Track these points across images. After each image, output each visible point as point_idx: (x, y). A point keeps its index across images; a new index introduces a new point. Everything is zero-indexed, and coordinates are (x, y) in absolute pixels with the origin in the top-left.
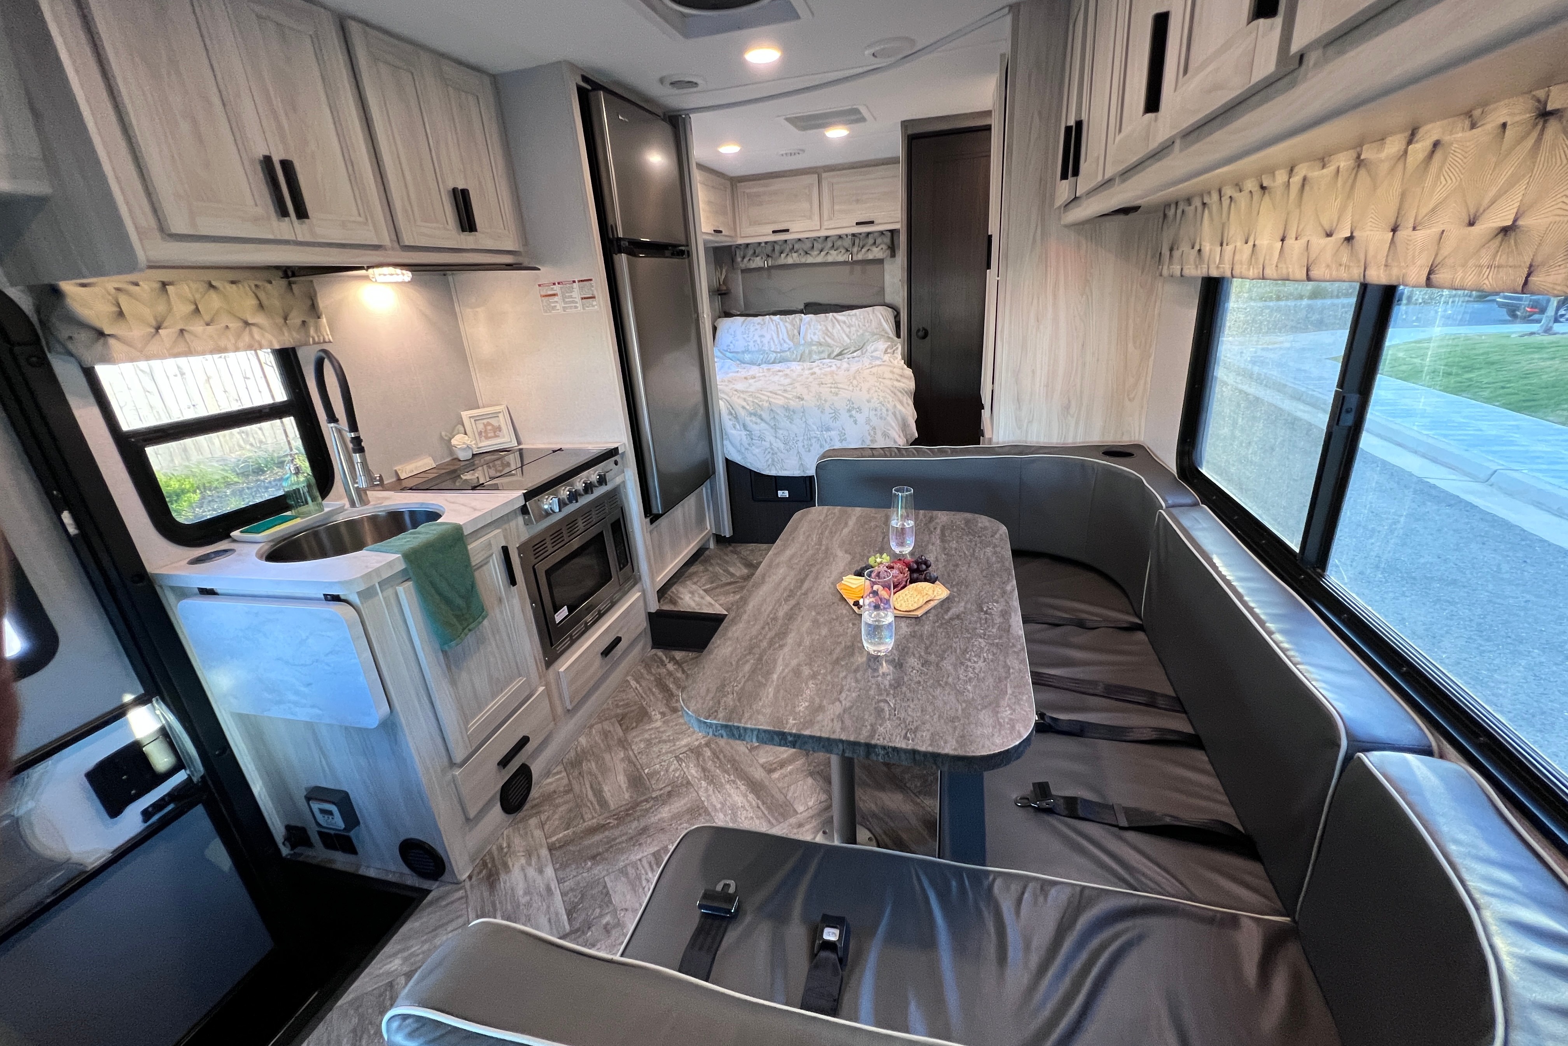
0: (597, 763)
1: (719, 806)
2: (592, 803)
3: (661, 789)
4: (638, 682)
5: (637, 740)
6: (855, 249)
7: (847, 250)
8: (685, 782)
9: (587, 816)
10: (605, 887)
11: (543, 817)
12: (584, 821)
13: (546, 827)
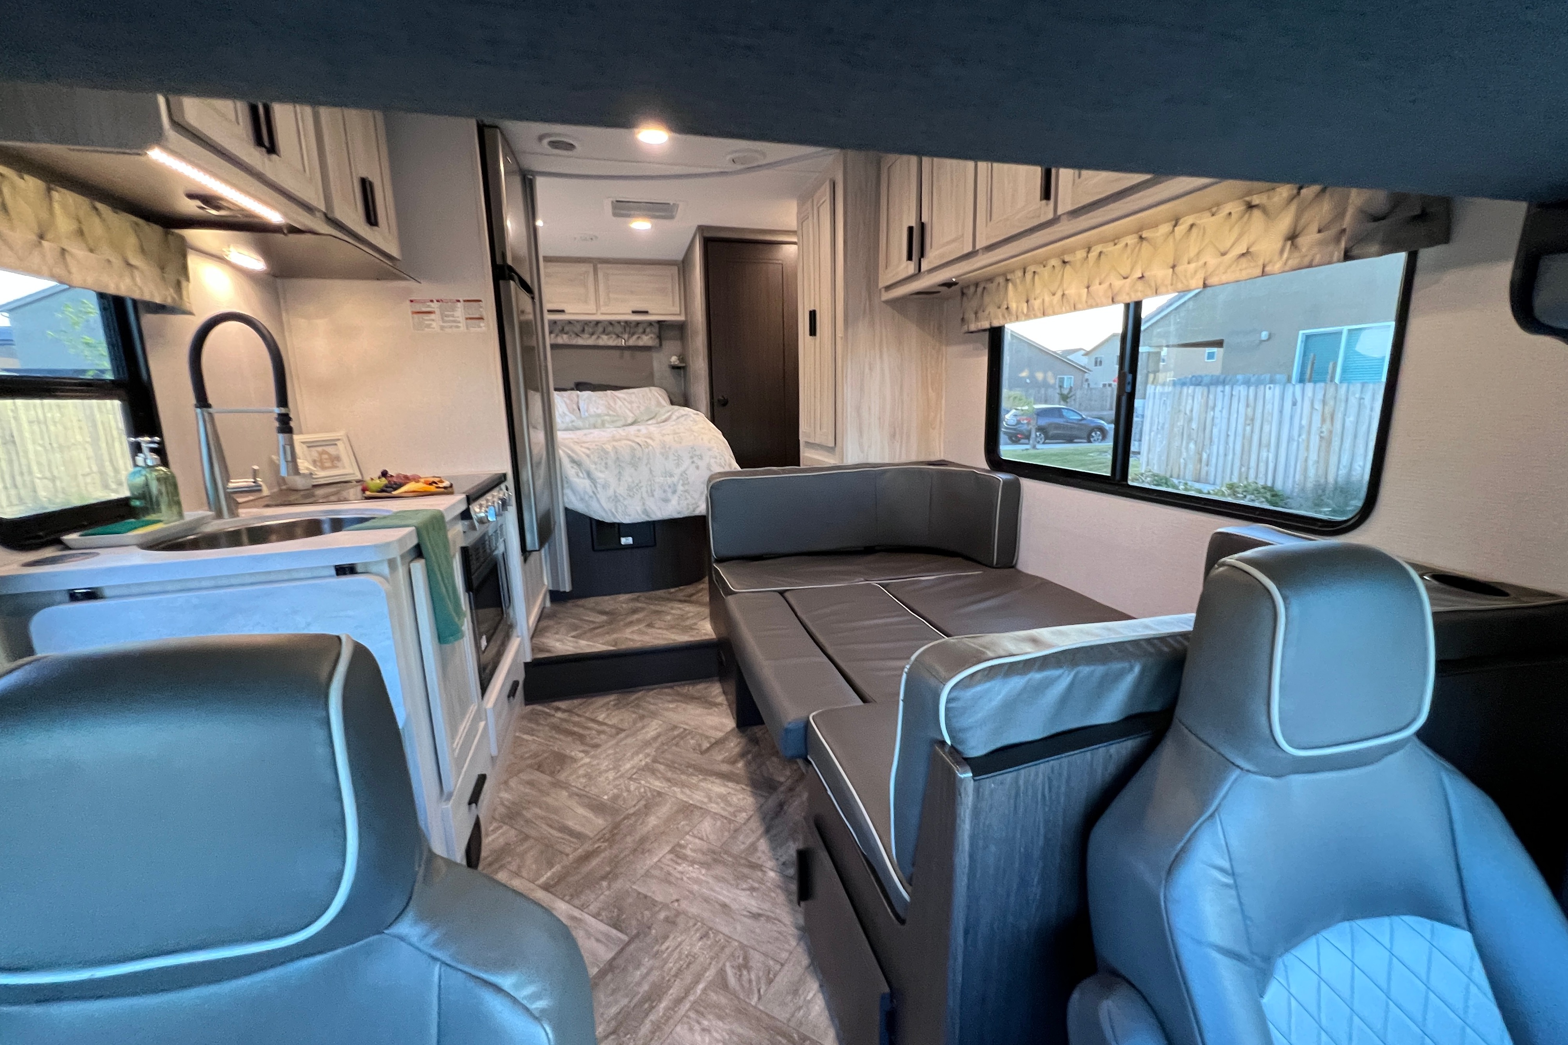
0: (540, 808)
1: (706, 800)
2: (563, 839)
3: (635, 806)
4: (533, 735)
5: (571, 778)
6: (626, 335)
7: (618, 336)
8: (655, 793)
9: (568, 850)
10: (639, 893)
11: (513, 867)
12: (567, 855)
13: (524, 874)
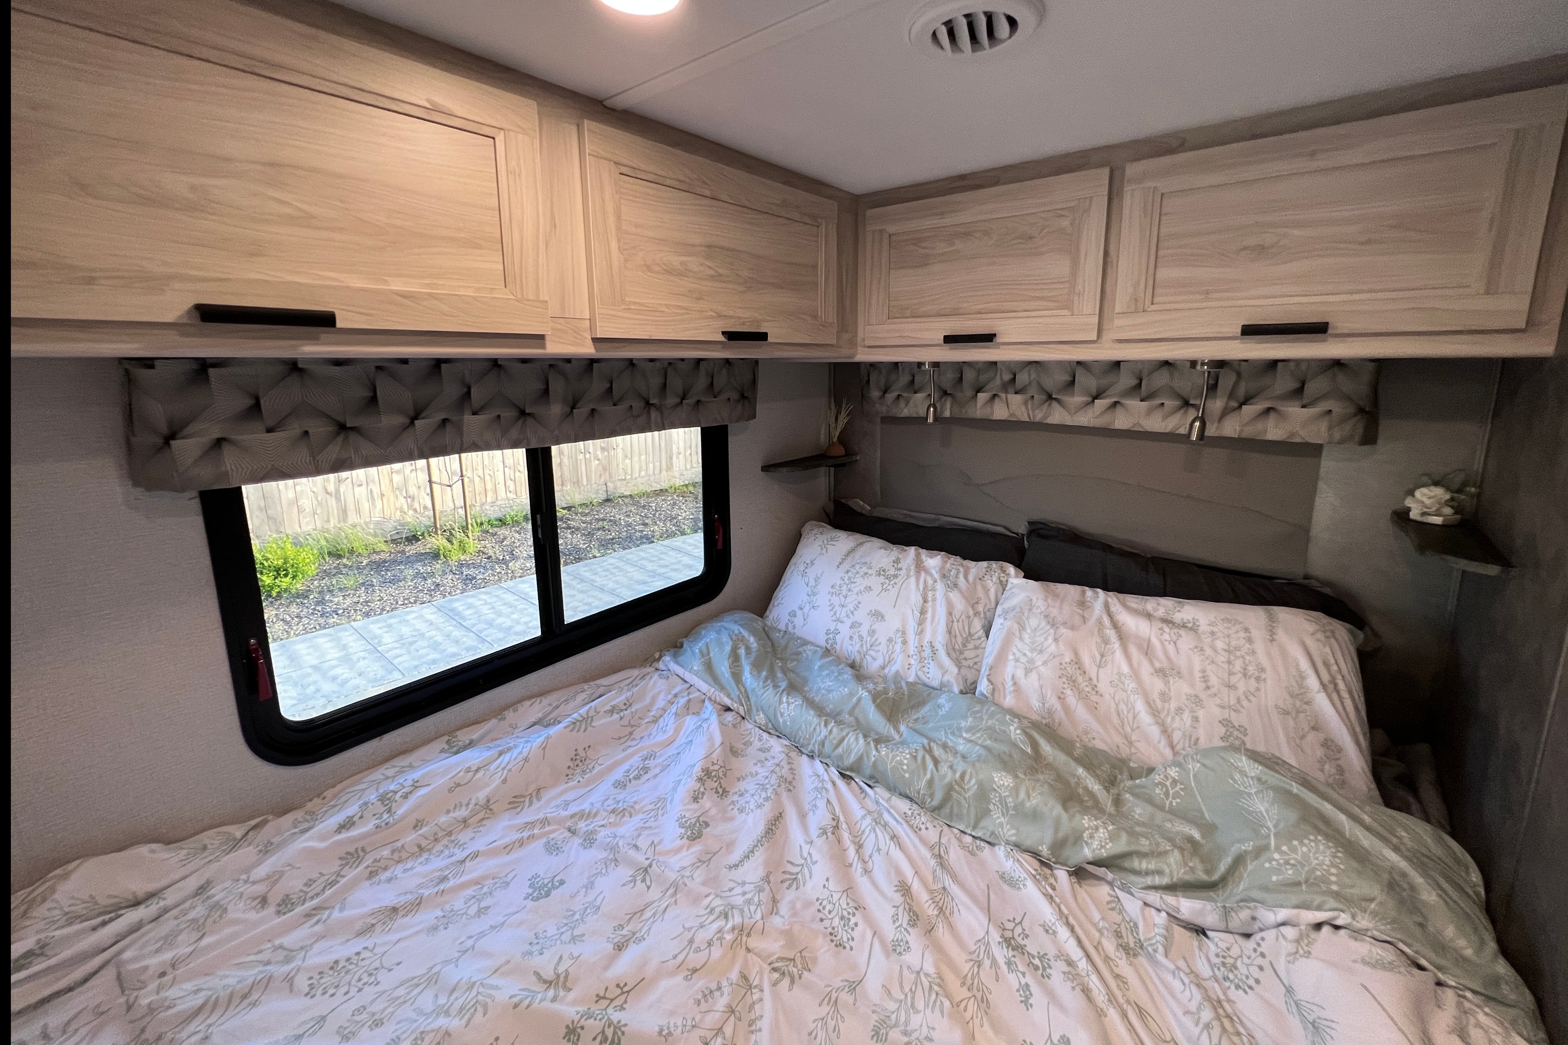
6: (1217, 405)
7: (1186, 404)
